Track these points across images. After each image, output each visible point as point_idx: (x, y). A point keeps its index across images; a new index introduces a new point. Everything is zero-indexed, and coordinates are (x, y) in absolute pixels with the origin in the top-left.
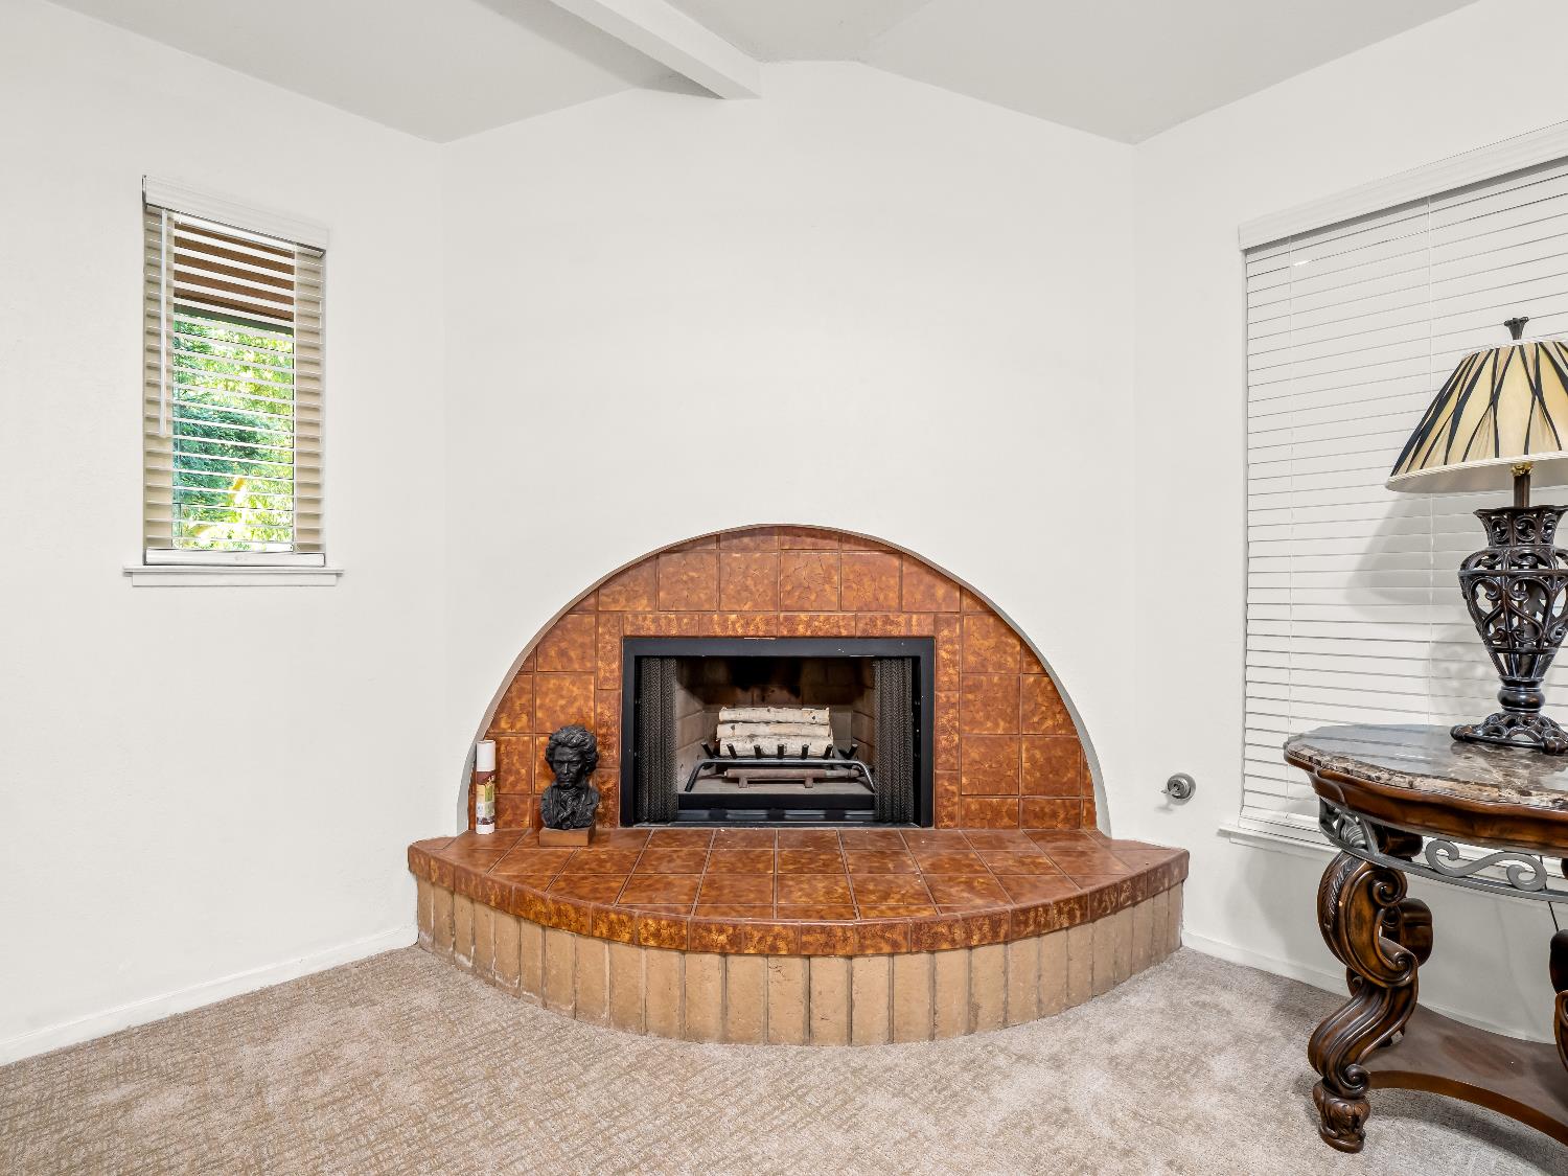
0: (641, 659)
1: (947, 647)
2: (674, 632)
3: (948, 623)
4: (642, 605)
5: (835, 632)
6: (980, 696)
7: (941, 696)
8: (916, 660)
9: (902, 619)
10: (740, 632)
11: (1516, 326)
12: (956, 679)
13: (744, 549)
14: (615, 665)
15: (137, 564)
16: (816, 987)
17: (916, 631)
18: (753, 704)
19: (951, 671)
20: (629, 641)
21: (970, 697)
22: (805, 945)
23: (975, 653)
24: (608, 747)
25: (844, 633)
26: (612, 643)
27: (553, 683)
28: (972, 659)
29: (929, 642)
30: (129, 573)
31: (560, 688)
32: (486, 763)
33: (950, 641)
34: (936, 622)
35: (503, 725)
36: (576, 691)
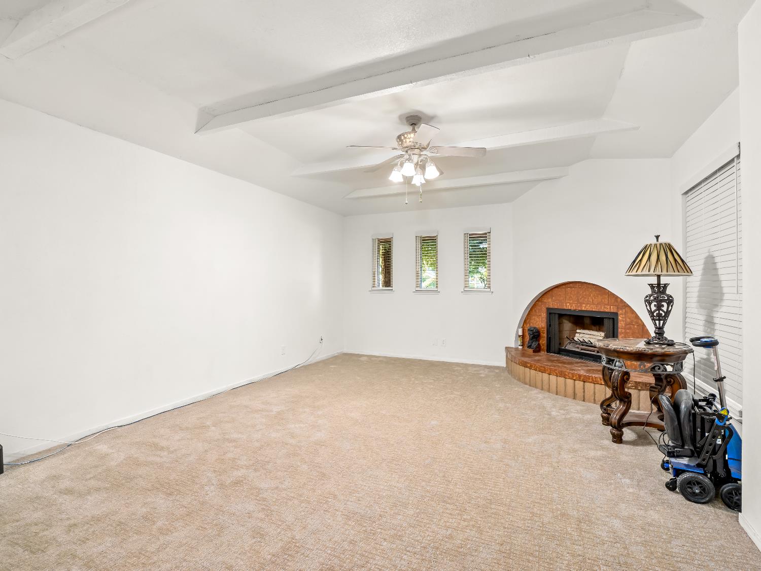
0: (551, 313)
1: (621, 316)
2: (556, 307)
3: (621, 309)
4: (550, 300)
5: (591, 310)
6: (631, 331)
7: (620, 330)
8: (613, 319)
9: (608, 307)
10: (570, 308)
11: (657, 237)
12: (624, 325)
13: (571, 288)
14: (545, 314)
15: (463, 291)
16: (543, 380)
17: (612, 311)
18: (597, 331)
19: (622, 323)
20: (548, 309)
21: (628, 331)
22: (541, 369)
23: (629, 318)
24: (544, 333)
25: (594, 310)
26: (544, 310)
27: (534, 317)
28: (628, 320)
29: (616, 314)
30: (462, 292)
31: (534, 319)
32: (520, 333)
33: (622, 314)
34: (618, 308)
35: (525, 326)
36: (538, 320)
